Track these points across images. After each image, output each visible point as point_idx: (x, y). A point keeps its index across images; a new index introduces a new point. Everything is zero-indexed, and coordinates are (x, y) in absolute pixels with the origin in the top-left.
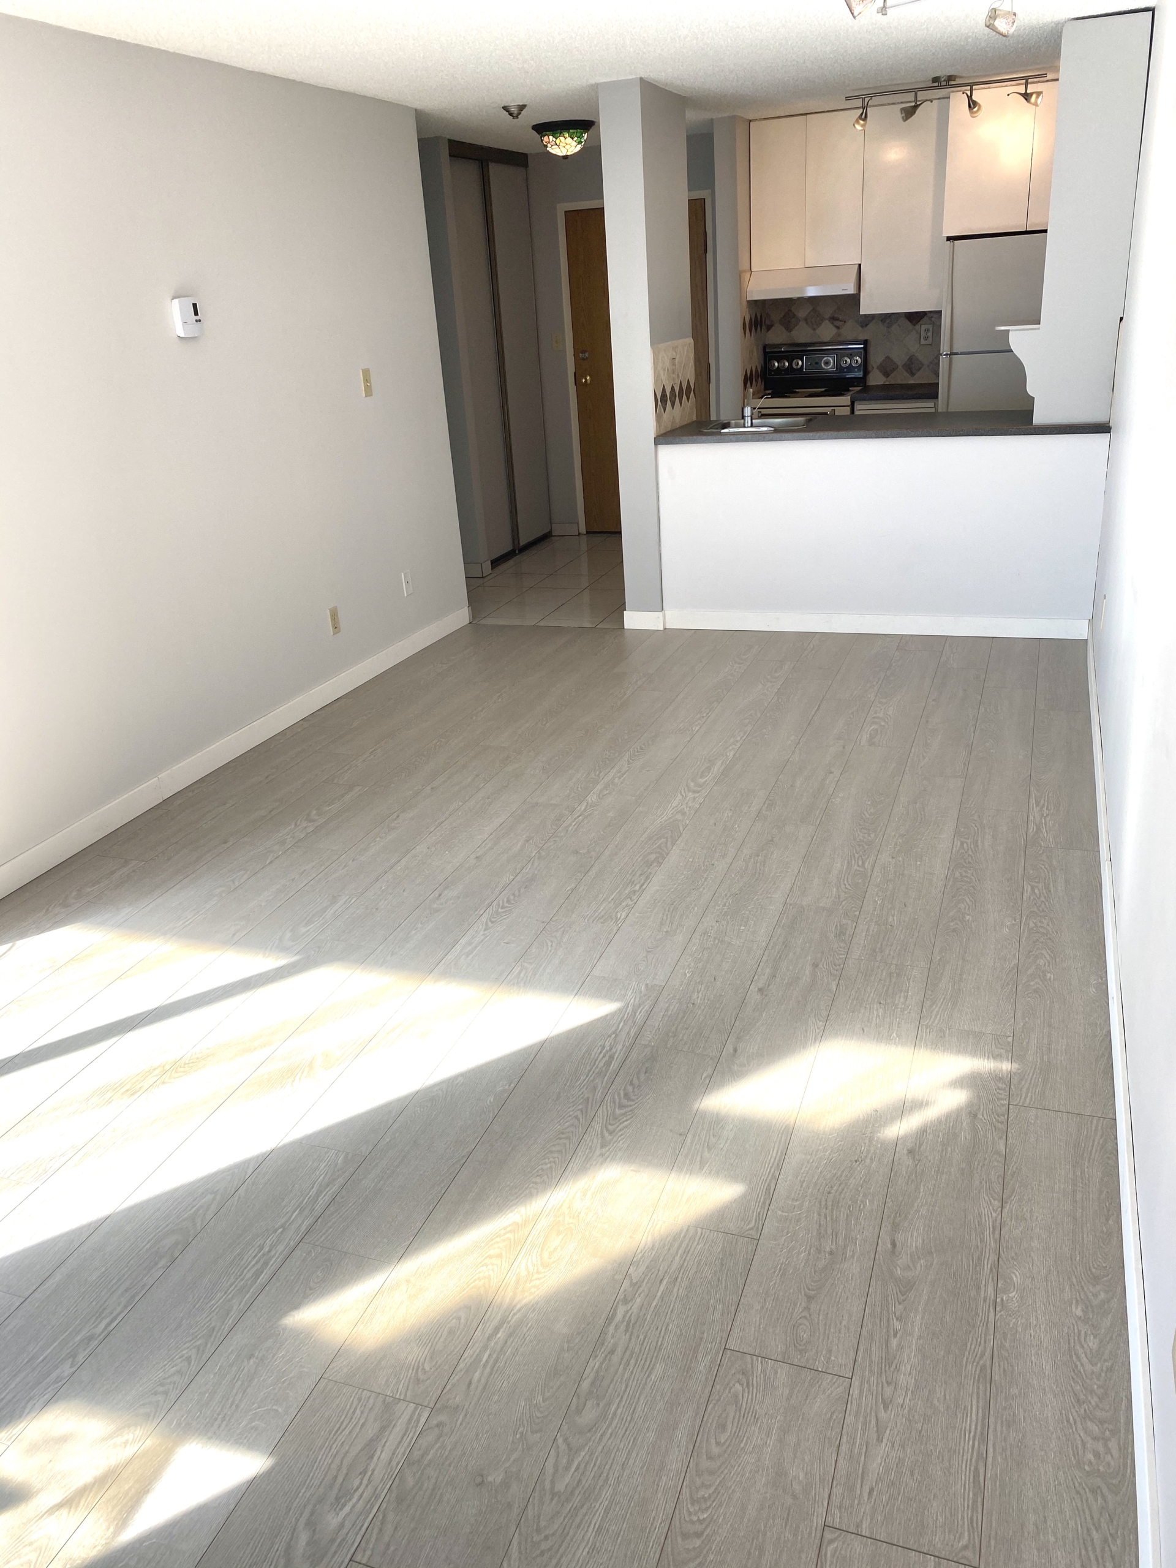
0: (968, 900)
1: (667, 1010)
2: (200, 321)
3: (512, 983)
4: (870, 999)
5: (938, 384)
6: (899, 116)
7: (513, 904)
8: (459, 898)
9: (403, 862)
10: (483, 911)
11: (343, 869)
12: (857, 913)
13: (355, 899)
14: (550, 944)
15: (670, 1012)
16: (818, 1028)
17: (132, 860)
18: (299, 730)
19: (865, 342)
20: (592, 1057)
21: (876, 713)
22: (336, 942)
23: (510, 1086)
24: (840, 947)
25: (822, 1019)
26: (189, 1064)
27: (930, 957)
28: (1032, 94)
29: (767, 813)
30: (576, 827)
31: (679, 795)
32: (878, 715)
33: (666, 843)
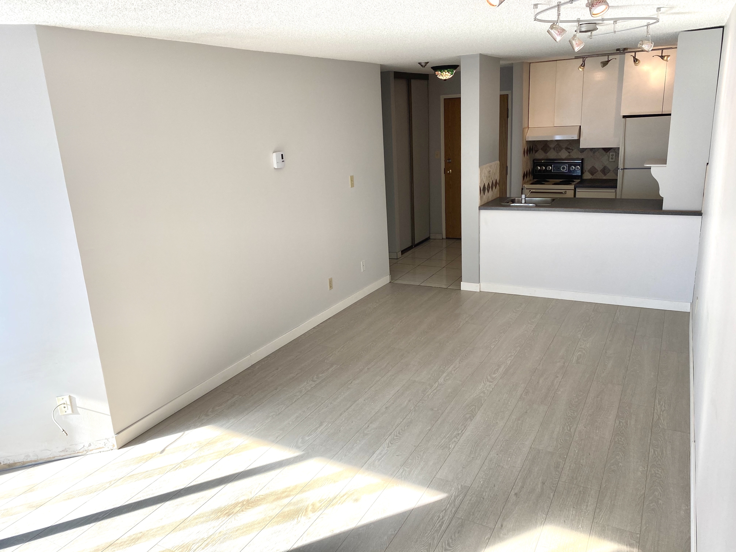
0: (621, 454)
1: (470, 500)
2: (284, 161)
3: (398, 477)
4: (569, 505)
5: (617, 179)
6: (600, 65)
7: (401, 435)
8: (376, 429)
9: (352, 407)
10: (387, 437)
11: (326, 408)
12: (565, 456)
13: (330, 424)
14: (417, 458)
15: (472, 502)
16: (543, 518)
17: (236, 395)
18: (312, 333)
19: (582, 160)
20: (433, 521)
21: (581, 346)
22: (321, 447)
23: (394, 532)
24: (556, 475)
25: (545, 513)
26: (254, 502)
27: (600, 485)
28: (665, 56)
29: (525, 397)
30: (432, 395)
31: (482, 383)
32: (582, 347)
33: (475, 409)
